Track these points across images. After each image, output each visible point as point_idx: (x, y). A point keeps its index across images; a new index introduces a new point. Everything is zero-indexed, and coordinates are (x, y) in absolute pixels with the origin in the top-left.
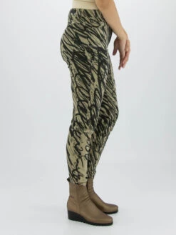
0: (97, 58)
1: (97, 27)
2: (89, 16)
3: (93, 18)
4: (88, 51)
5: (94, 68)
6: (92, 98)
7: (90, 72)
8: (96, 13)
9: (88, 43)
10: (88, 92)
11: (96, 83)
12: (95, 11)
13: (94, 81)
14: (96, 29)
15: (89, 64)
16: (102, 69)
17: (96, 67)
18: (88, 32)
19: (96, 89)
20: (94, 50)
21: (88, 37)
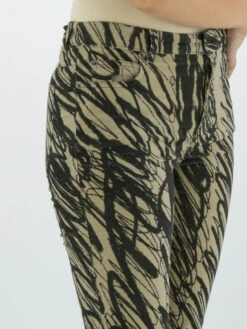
0: (100, 175)
1: (106, 79)
2: (88, 41)
3: (99, 48)
4: (73, 153)
5: (91, 206)
6: (108, 306)
7: (82, 220)
8: (108, 34)
9: (73, 128)
10: (93, 284)
11: (108, 253)
12: (106, 25)
13: (100, 248)
14: (103, 84)
15: (77, 193)
16: (118, 207)
17: (100, 204)
18: (80, 93)
19: (111, 276)
20: (89, 148)
21: (79, 109)
